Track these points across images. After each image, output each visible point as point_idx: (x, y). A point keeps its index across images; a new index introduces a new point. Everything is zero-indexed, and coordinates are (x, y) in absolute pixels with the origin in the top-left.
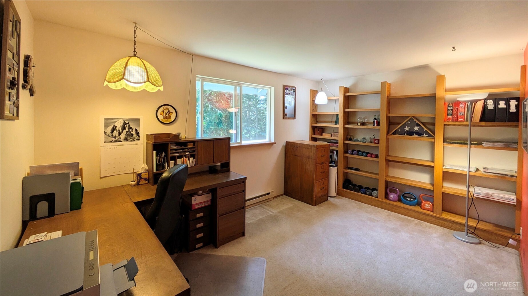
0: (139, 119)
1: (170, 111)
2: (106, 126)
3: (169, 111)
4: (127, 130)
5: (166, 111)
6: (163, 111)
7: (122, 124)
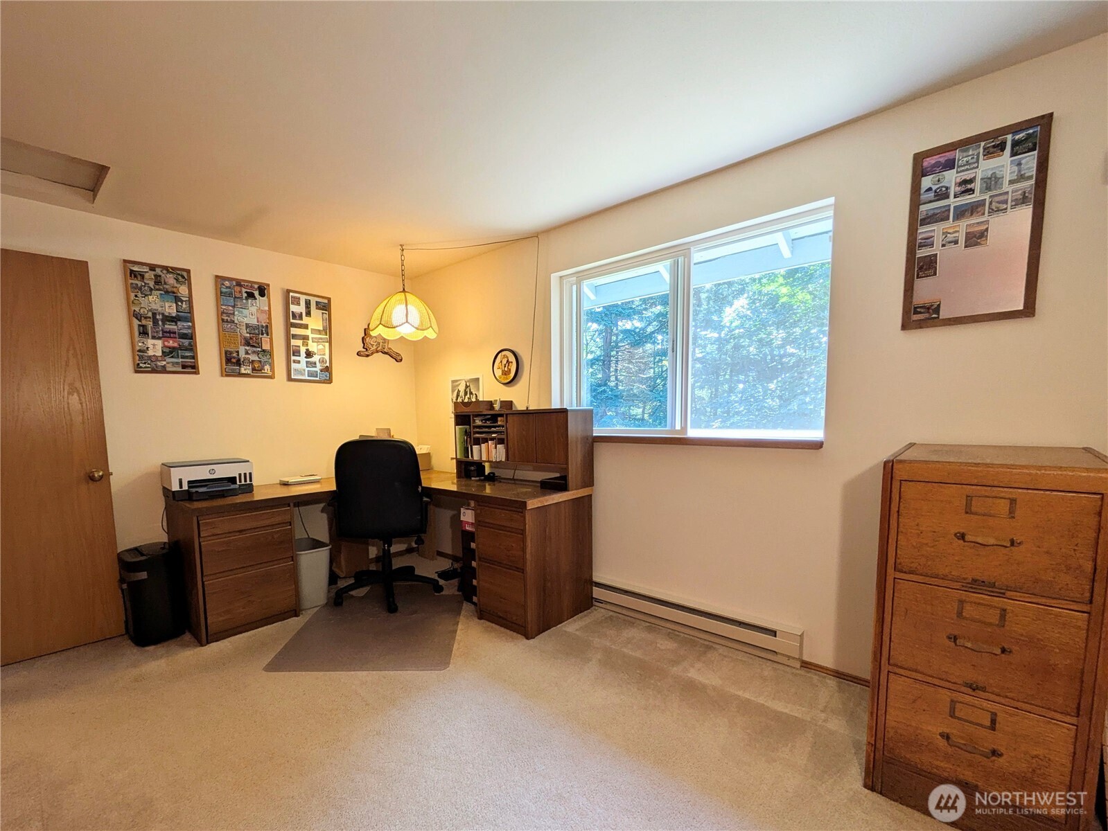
0: (478, 379)
1: (510, 360)
2: (453, 391)
3: (508, 361)
4: (468, 396)
5: (505, 361)
6: (501, 362)
7: (464, 388)
